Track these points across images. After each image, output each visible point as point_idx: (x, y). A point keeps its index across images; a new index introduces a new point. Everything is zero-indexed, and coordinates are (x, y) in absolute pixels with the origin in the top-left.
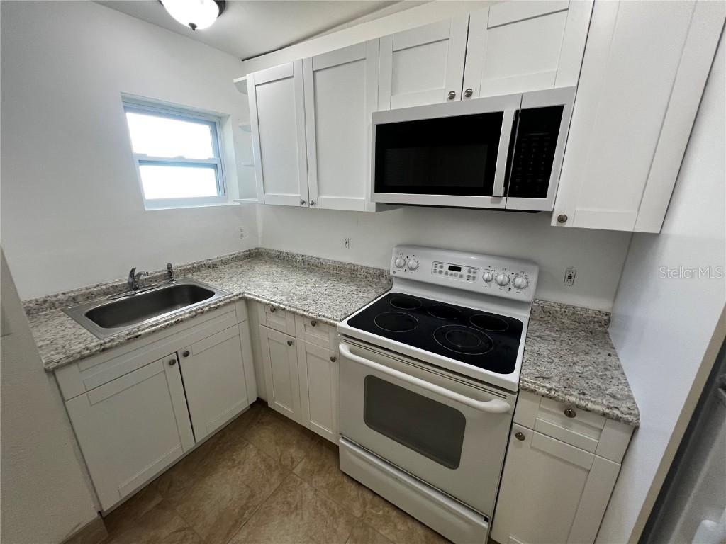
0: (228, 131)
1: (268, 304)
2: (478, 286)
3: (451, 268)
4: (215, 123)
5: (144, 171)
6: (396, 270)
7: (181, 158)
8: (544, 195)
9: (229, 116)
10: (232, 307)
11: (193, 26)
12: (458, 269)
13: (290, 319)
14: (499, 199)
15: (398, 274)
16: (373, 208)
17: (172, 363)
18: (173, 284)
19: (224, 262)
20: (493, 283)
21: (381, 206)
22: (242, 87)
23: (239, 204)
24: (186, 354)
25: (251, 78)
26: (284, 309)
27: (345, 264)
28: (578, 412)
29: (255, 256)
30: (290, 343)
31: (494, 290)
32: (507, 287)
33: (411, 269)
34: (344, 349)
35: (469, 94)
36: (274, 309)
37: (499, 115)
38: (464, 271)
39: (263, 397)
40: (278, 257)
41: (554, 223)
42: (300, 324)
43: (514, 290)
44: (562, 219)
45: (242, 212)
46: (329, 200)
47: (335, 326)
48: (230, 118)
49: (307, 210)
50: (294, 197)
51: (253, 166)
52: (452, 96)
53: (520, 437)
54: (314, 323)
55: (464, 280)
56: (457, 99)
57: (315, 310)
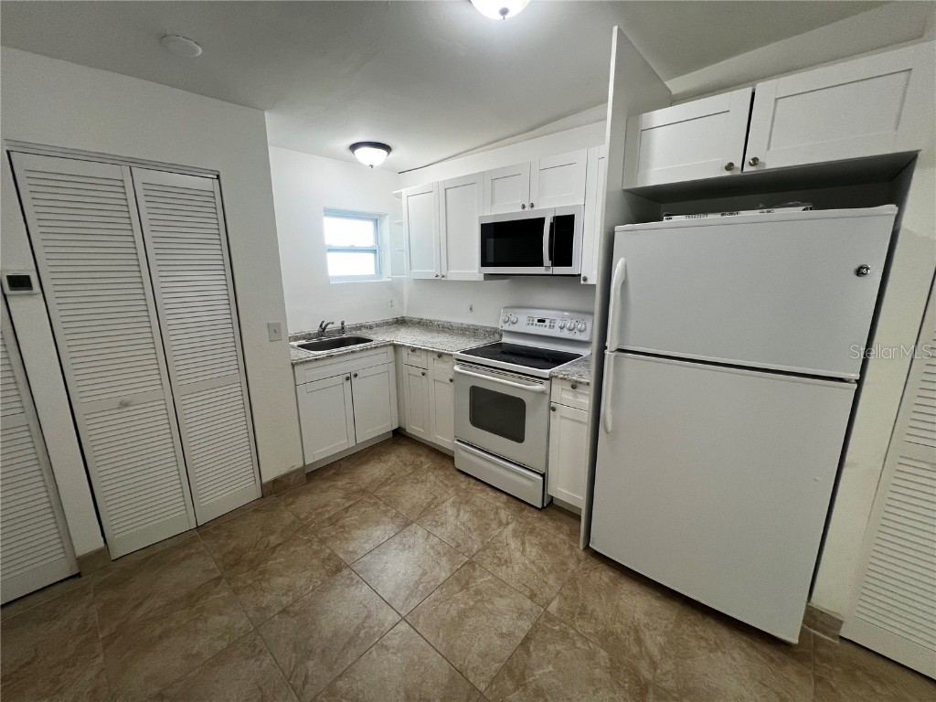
0: (386, 225)
1: (409, 347)
2: (556, 333)
3: (539, 321)
4: (376, 220)
5: (330, 256)
6: (503, 324)
7: (353, 246)
8: (571, 265)
9: (386, 214)
10: (384, 349)
11: (372, 166)
12: (544, 321)
13: (424, 356)
14: (547, 268)
15: (504, 328)
16: (481, 277)
17: (348, 379)
18: (344, 336)
19: (377, 326)
20: (565, 329)
21: (488, 277)
22: (399, 196)
23: (390, 280)
24: (356, 375)
25: (405, 192)
26: (420, 349)
27: (469, 326)
28: (579, 385)
29: (401, 322)
30: (423, 374)
31: (566, 334)
32: (573, 332)
33: (513, 323)
34: (457, 368)
35: (532, 206)
36: (414, 350)
37: (542, 220)
38: (547, 323)
39: (403, 426)
40: (419, 322)
41: (582, 282)
42: (431, 358)
43: (578, 333)
44: (585, 279)
45: (393, 287)
46: (454, 274)
47: (452, 355)
48: (388, 217)
49: (439, 282)
50: (430, 273)
51: (403, 251)
52: (524, 207)
53: (554, 409)
54: (440, 355)
55: (547, 328)
56: (526, 209)
57: (440, 348)
